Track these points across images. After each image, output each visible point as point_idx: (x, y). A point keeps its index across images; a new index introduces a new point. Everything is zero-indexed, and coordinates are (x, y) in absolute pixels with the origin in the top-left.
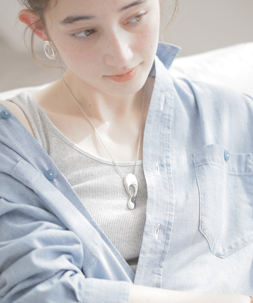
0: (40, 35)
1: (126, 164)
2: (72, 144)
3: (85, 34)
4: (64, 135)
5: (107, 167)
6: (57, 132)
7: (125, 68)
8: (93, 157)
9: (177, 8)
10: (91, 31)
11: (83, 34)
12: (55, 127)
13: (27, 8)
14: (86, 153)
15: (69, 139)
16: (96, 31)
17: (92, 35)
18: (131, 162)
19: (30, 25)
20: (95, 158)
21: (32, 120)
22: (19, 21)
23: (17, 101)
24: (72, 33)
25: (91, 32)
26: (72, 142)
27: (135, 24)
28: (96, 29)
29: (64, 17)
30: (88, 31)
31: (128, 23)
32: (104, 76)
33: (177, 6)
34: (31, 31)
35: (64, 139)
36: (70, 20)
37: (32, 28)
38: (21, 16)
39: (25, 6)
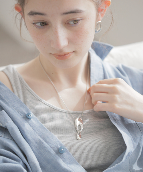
2: (41, 99)
3: (41, 25)
4: (35, 94)
6: (31, 91)
8: (54, 107)
9: (112, 24)
10: (45, 24)
11: (39, 24)
12: (30, 88)
14: (50, 105)
15: (39, 97)
16: (48, 24)
21: (13, 83)
23: (6, 71)
26: (41, 98)
28: (48, 23)
30: (43, 23)
35: (36, 96)
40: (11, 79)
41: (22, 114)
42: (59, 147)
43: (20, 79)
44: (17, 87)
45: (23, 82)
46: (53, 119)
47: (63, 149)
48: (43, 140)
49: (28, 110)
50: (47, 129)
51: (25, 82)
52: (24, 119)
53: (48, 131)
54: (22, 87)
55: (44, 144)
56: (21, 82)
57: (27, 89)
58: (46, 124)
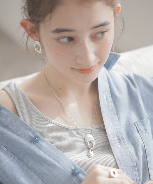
0: (32, 37)
1: (85, 128)
4: (42, 113)
5: (72, 132)
6: (37, 111)
7: (88, 66)
8: (62, 125)
13: (27, 18)
14: (57, 123)
15: (45, 116)
17: (71, 42)
18: (88, 127)
19: (27, 31)
20: (63, 126)
21: (16, 103)
22: (20, 26)
23: (7, 89)
24: (58, 39)
25: (71, 39)
27: (100, 39)
29: (54, 28)
31: (95, 37)
32: (72, 68)
33: (124, 30)
34: (27, 35)
35: (42, 116)
36: (58, 31)
37: (28, 33)
38: (22, 23)
39: (26, 17)
40: (13, 98)
41: (29, 139)
42: (73, 168)
43: (23, 96)
44: (20, 107)
45: (27, 100)
46: (62, 138)
47: (78, 170)
48: (55, 162)
49: (34, 133)
50: (58, 149)
51: (29, 100)
52: (32, 144)
53: (59, 151)
54: (27, 106)
55: (58, 166)
56: (25, 100)
57: (32, 108)
58: (55, 144)
